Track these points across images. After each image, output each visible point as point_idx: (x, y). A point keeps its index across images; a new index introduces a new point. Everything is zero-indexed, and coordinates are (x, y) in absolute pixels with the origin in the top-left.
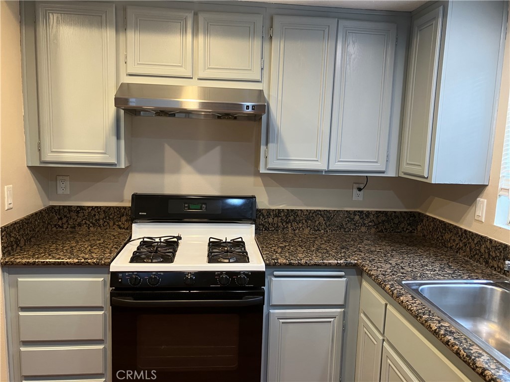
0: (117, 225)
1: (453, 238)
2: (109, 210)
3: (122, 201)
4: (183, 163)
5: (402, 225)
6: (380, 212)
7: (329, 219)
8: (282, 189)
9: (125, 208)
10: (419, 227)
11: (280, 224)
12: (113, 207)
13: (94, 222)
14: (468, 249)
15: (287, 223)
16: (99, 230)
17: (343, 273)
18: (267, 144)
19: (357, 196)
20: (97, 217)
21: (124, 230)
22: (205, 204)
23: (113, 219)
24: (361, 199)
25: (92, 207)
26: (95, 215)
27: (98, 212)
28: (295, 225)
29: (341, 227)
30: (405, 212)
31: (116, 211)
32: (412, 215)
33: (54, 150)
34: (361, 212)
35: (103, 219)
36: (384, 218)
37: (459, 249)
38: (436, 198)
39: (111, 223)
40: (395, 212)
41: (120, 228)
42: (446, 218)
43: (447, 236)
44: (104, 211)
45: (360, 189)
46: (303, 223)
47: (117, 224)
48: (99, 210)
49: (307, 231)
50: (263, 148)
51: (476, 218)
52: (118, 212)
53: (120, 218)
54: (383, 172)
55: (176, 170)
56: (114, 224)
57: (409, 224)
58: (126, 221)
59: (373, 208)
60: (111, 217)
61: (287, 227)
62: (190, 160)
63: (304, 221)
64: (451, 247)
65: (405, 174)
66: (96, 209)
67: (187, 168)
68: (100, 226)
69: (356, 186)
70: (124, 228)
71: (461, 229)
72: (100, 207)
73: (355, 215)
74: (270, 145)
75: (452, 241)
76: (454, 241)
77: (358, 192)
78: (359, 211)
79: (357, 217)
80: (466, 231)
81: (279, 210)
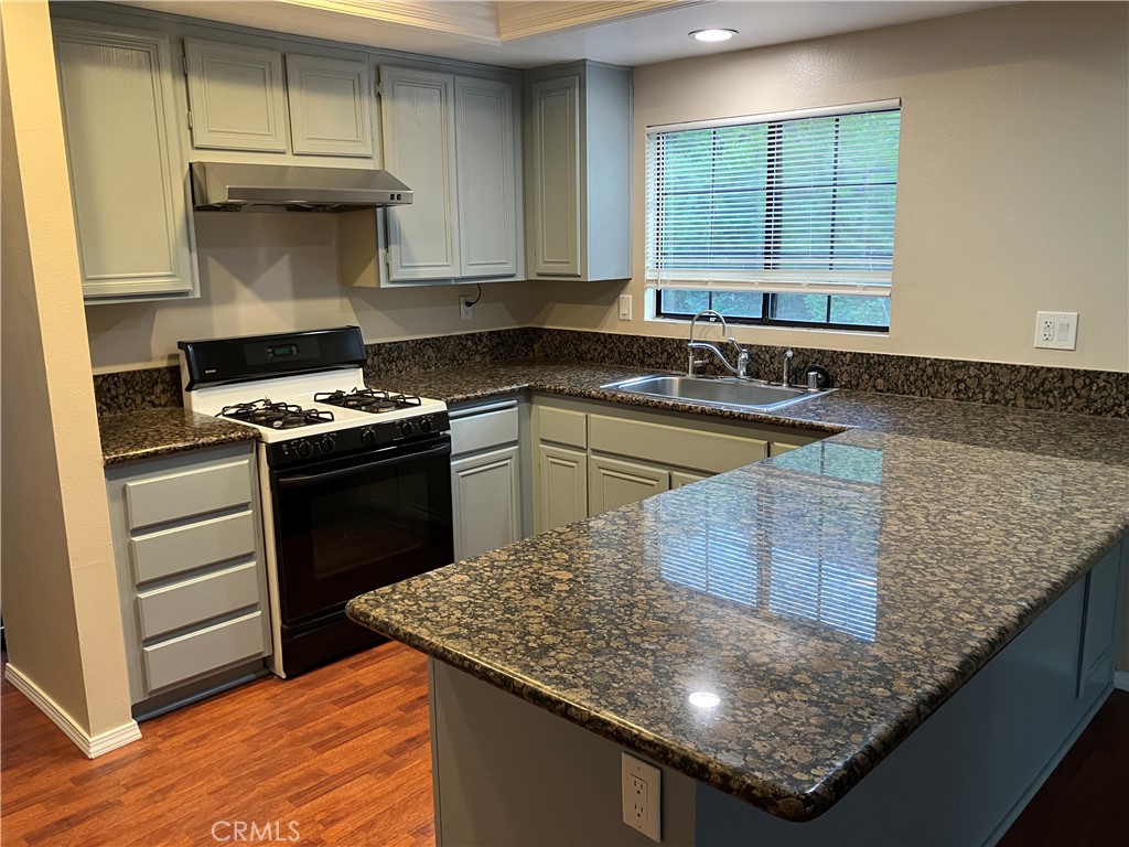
0: (149, 402)
1: (593, 347)
2: (133, 376)
3: (150, 359)
4: (239, 285)
5: (517, 347)
6: (492, 332)
7: (439, 349)
8: (379, 313)
9: (158, 370)
10: (536, 347)
11: (382, 366)
12: (139, 371)
13: (109, 401)
14: (616, 355)
15: (391, 363)
16: (119, 414)
17: (515, 401)
18: (387, 246)
19: (466, 313)
20: (113, 392)
21: (160, 408)
22: (295, 345)
23: (141, 392)
24: (470, 317)
25: (103, 376)
26: (109, 390)
27: (115, 384)
28: (400, 363)
29: (453, 359)
30: (519, 329)
31: (144, 377)
32: (524, 331)
33: (90, 276)
34: (473, 335)
35: (123, 395)
36: (498, 340)
37: (603, 358)
38: (558, 305)
39: (139, 401)
40: (508, 330)
41: (154, 405)
42: (578, 326)
43: (584, 347)
44: (125, 381)
45: (469, 304)
46: (410, 361)
47: (148, 399)
48: (116, 379)
49: (415, 370)
50: (382, 251)
51: (621, 317)
52: (148, 379)
53: (153, 387)
54: (512, 276)
55: (229, 298)
56: (144, 400)
57: (523, 345)
58: (163, 391)
59: (484, 328)
60: (137, 388)
61: (391, 369)
62: (247, 281)
63: (410, 357)
64: (591, 359)
65: (539, 275)
66: (110, 379)
67: (244, 293)
68: (120, 408)
69: (462, 300)
70: (160, 405)
71: (604, 334)
72: (117, 374)
73: (467, 340)
74: (392, 247)
75: (592, 351)
76: (596, 350)
77: (467, 308)
78: (471, 335)
79: (470, 343)
80: (610, 335)
81: (379, 345)
